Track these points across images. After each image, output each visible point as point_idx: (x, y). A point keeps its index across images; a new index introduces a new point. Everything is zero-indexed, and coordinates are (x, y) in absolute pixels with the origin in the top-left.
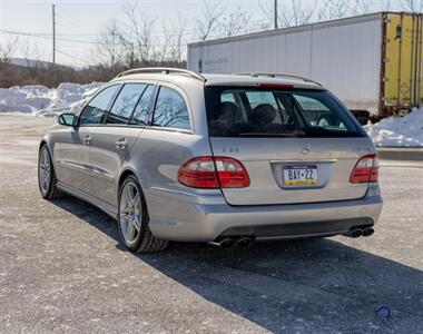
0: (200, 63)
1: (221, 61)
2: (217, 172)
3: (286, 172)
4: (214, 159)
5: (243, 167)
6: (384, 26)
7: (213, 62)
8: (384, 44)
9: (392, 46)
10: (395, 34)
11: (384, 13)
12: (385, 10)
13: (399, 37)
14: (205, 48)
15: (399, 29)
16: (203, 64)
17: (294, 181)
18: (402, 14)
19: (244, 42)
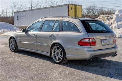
0: (18, 17)
1: (23, 16)
2: (90, 42)
3: (102, 41)
4: (89, 38)
5: (95, 40)
6: (68, 7)
7: (21, 16)
8: (68, 12)
9: (70, 12)
10: (71, 9)
11: (68, 4)
12: (69, 4)
13: (72, 10)
14: (19, 13)
15: (72, 8)
16: (19, 17)
17: (104, 43)
18: (72, 4)
19: (31, 11)
